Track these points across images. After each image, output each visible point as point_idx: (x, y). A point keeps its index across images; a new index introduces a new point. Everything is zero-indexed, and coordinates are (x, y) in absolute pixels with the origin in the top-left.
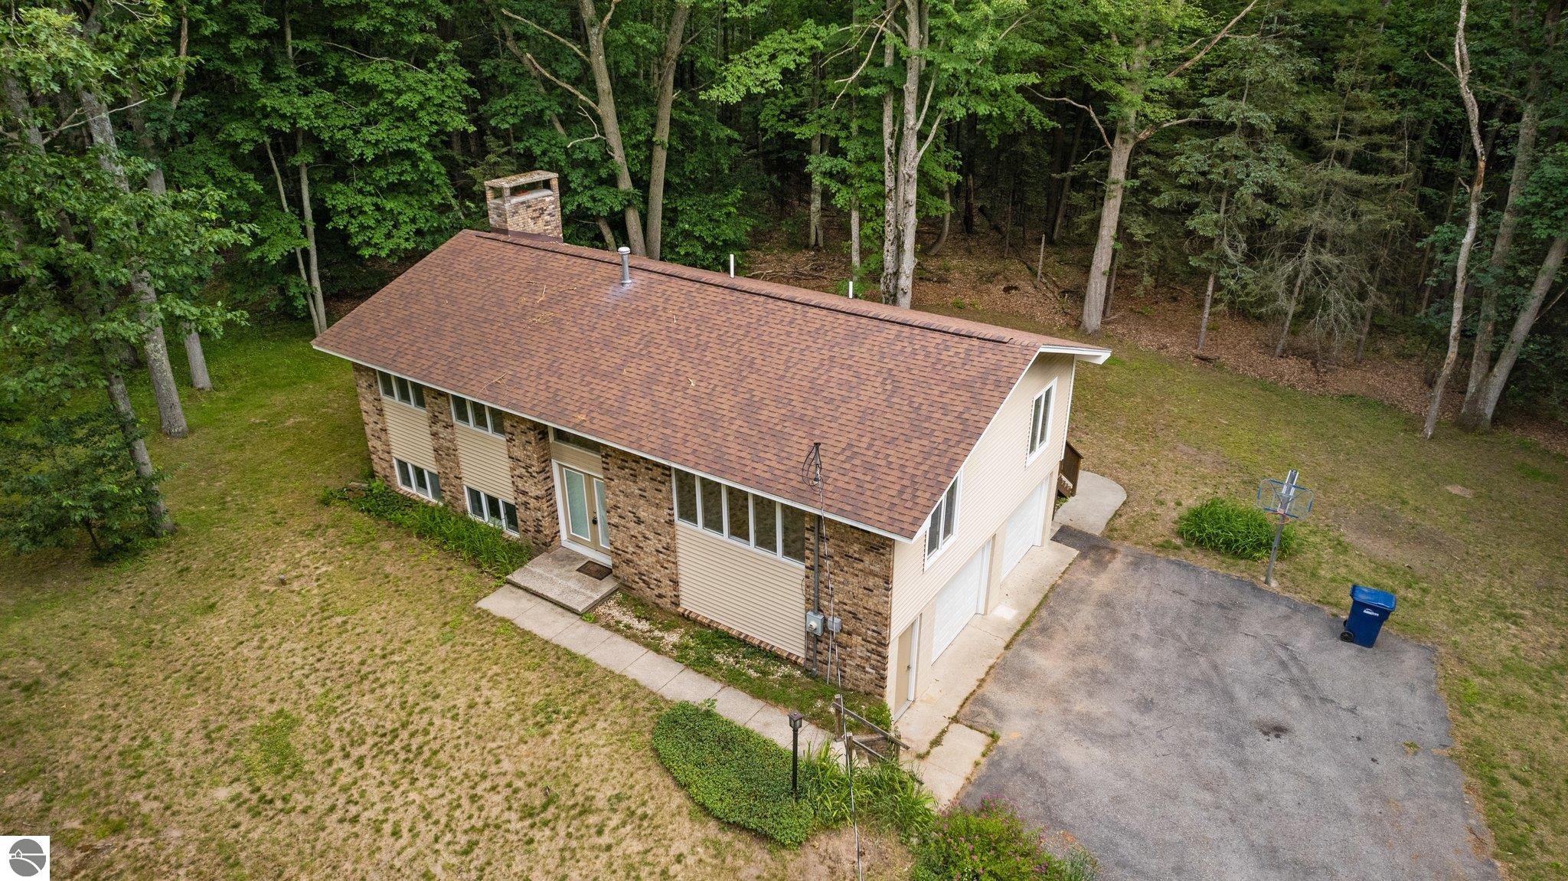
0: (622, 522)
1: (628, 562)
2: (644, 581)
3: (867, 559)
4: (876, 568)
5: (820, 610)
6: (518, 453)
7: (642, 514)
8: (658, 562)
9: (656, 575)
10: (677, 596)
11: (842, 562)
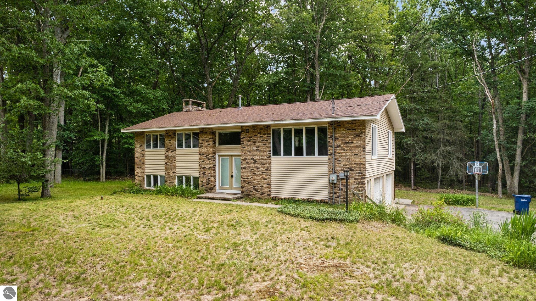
0: (248, 165)
1: (248, 183)
2: (255, 190)
3: (355, 141)
4: (359, 144)
5: (335, 173)
6: (203, 151)
7: (257, 158)
8: (262, 178)
9: (262, 184)
10: (270, 191)
11: (344, 146)
